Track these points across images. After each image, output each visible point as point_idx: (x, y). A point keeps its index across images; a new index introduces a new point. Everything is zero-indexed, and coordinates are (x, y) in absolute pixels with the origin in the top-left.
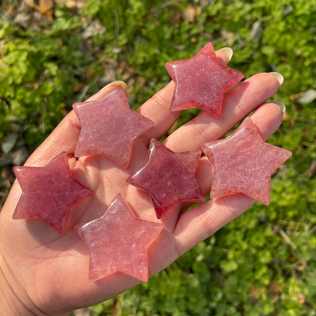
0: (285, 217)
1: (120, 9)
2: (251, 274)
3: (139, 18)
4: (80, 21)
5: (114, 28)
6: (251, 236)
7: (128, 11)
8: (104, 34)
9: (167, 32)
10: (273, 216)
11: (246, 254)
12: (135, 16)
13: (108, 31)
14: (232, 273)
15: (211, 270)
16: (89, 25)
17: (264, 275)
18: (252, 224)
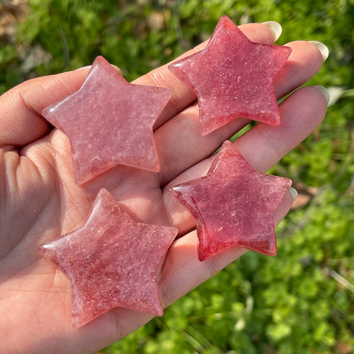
0: (334, 255)
1: (67, 26)
2: (308, 337)
3: (94, 33)
4: (14, 50)
5: (61, 52)
6: (298, 285)
7: (78, 28)
8: (51, 62)
9: (133, 47)
10: (319, 256)
11: (297, 310)
12: (88, 32)
13: (54, 57)
14: (284, 340)
15: (255, 343)
16: (28, 54)
17: (326, 333)
18: (296, 270)
